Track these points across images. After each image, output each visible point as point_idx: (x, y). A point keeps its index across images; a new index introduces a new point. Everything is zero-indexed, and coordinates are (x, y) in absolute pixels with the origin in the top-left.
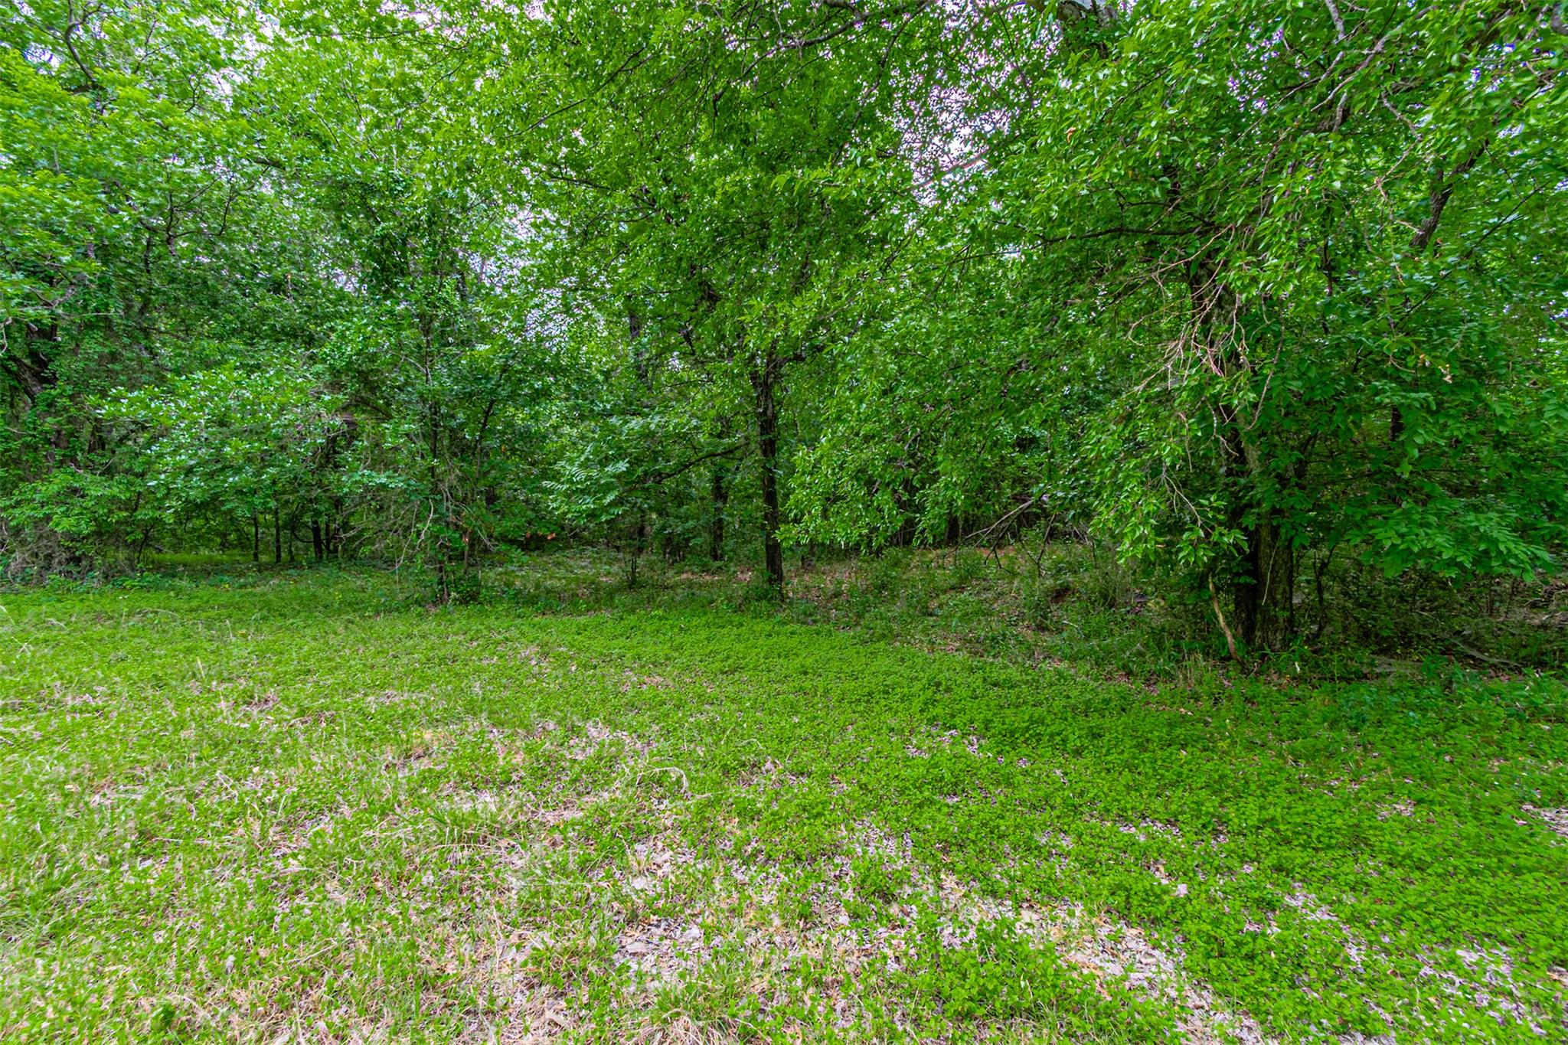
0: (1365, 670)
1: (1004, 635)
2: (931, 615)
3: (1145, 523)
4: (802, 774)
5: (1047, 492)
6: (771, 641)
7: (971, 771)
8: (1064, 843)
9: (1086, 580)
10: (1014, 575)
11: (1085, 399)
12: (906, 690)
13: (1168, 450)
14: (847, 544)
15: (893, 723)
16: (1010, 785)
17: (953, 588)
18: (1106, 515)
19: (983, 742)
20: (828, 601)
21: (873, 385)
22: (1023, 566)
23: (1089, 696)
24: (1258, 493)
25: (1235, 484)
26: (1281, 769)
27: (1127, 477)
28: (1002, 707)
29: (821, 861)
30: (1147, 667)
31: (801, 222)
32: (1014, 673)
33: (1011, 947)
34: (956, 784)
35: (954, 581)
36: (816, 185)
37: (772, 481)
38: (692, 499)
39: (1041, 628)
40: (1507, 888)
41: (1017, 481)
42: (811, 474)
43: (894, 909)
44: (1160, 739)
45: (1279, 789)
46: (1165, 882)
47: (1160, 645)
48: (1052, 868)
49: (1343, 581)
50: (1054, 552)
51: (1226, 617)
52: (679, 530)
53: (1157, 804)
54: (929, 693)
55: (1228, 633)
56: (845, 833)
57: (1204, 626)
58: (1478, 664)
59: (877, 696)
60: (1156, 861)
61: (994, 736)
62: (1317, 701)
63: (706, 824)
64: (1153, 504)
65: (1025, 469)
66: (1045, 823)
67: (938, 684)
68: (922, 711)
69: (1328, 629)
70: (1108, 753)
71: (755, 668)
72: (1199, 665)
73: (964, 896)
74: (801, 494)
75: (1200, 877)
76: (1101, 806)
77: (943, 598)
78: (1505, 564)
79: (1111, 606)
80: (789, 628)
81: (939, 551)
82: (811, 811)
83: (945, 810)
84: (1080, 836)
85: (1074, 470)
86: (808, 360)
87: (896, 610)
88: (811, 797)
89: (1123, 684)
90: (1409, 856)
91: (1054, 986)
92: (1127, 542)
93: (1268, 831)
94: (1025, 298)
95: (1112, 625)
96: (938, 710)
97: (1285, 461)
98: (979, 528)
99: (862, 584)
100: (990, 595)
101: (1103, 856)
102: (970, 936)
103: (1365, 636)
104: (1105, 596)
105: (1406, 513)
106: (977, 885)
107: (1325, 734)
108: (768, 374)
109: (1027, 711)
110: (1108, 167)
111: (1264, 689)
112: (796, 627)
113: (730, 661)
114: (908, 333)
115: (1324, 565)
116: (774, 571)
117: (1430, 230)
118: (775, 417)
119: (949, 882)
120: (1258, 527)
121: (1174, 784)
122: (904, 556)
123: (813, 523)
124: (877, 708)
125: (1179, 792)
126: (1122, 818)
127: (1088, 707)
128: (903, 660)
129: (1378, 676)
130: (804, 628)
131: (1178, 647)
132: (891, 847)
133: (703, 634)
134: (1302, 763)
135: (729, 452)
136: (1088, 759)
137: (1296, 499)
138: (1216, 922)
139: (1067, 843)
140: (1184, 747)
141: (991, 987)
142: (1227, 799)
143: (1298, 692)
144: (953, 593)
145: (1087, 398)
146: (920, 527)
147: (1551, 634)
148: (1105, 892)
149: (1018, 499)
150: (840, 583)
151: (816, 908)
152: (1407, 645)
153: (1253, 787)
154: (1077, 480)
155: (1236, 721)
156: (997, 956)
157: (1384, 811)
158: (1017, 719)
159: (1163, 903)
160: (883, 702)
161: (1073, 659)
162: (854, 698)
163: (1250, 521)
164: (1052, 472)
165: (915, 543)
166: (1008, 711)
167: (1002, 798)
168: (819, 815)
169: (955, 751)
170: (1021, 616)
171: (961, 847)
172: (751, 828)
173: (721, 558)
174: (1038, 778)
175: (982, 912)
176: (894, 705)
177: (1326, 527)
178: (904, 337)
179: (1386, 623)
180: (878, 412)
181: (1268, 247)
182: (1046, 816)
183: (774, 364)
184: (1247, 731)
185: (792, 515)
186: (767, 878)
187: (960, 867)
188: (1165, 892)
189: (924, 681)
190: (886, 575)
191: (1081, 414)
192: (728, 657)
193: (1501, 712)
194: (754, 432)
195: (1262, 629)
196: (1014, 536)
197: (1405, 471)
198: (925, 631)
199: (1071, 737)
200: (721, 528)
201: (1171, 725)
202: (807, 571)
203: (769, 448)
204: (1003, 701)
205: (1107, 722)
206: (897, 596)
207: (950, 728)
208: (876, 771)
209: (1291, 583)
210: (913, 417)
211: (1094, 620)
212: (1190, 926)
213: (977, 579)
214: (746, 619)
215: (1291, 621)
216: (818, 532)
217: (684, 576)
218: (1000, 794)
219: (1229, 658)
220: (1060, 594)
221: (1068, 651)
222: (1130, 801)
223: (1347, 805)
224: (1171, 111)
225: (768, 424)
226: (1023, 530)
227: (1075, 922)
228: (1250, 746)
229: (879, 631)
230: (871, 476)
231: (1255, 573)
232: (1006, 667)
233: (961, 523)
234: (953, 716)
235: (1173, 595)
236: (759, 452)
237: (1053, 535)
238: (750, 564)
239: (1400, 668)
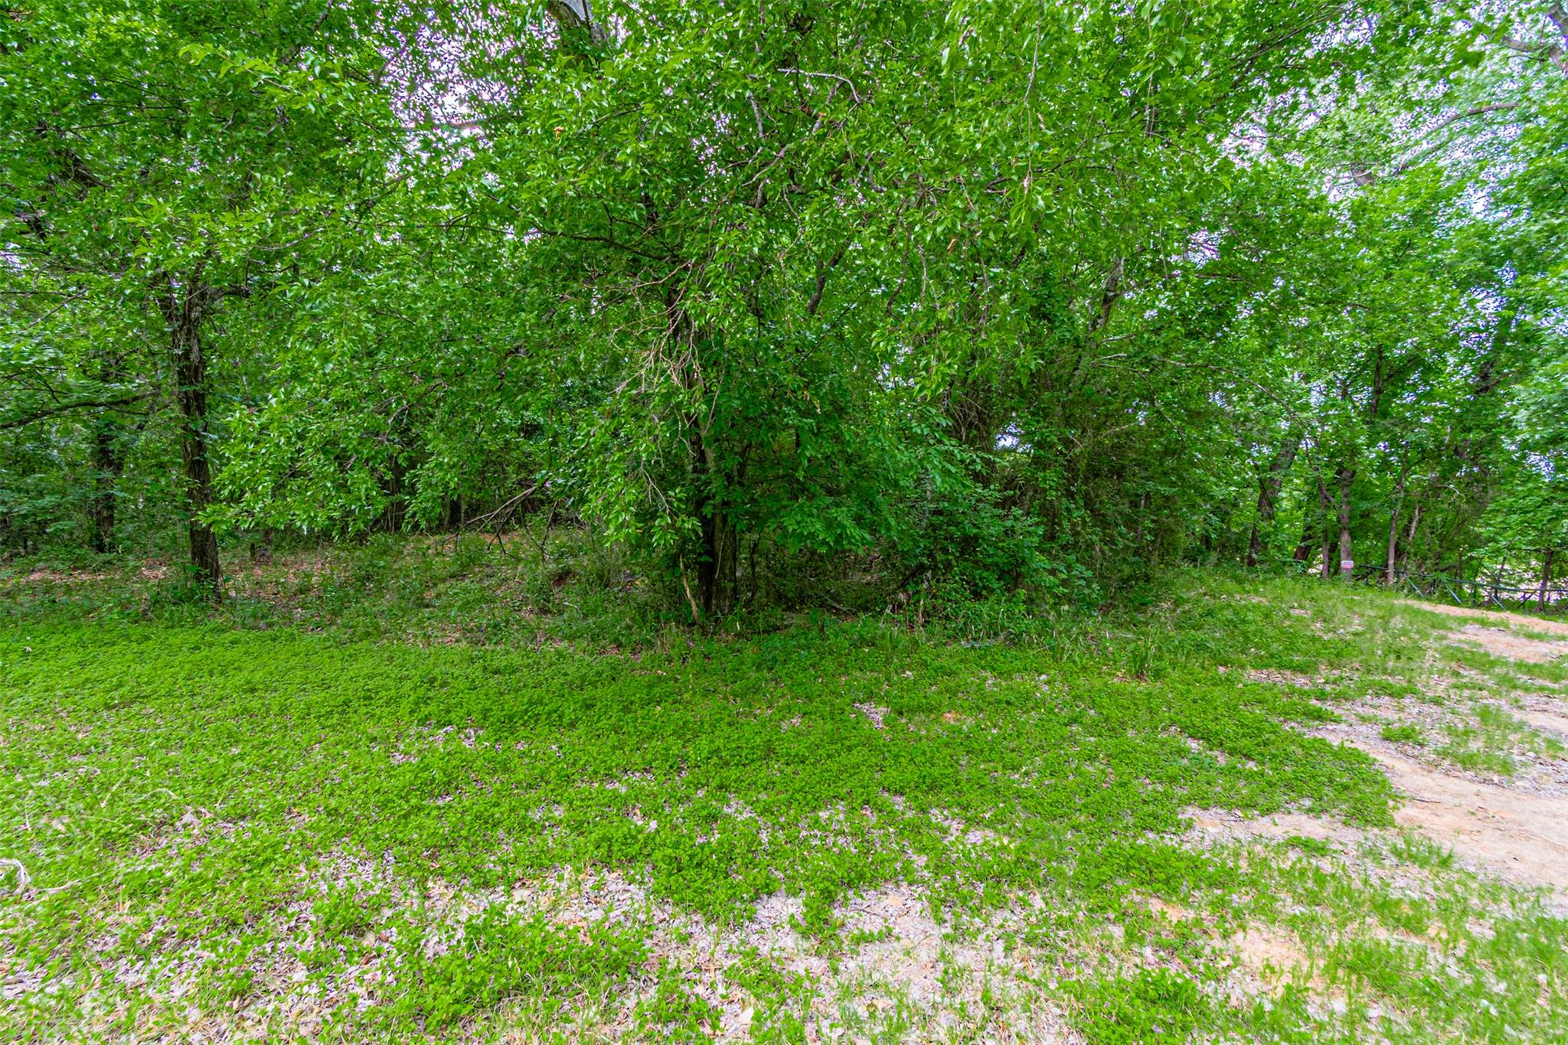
0: (779, 624)
1: (507, 621)
2: (427, 606)
3: (626, 510)
4: (243, 817)
5: (552, 479)
6: (198, 656)
7: (466, 765)
8: (556, 813)
9: (585, 563)
10: (519, 560)
11: (585, 393)
12: (393, 692)
13: (644, 447)
14: (311, 530)
15: (375, 732)
16: (506, 770)
17: (453, 576)
18: (596, 503)
19: (481, 732)
20: (290, 598)
21: (340, 343)
22: (528, 551)
23: (584, 671)
24: (713, 488)
25: (698, 479)
26: (725, 708)
27: (613, 468)
28: (501, 694)
29: (268, 917)
30: (634, 638)
31: (240, 121)
32: (516, 658)
33: (500, 932)
34: (449, 783)
35: (455, 568)
36: (255, 78)
37: (200, 447)
38: (52, 464)
39: (544, 611)
40: (846, 762)
41: (522, 466)
42: (257, 443)
43: (369, 940)
44: (641, 699)
45: (723, 725)
46: (640, 823)
47: (643, 617)
48: (544, 840)
49: (767, 558)
50: (557, 537)
51: (692, 590)
52: (25, 509)
53: (637, 757)
54: (421, 691)
55: (693, 603)
56: (305, 873)
57: (676, 597)
58: (838, 612)
59: (355, 704)
60: (634, 807)
61: (492, 724)
62: (750, 650)
63: (67, 925)
64: (632, 494)
65: (530, 455)
66: (539, 800)
67: (433, 680)
68: (412, 712)
69: (758, 594)
70: (599, 720)
71: (169, 694)
72: (673, 631)
73: (454, 897)
74: (240, 466)
75: (667, 811)
76: (590, 770)
77: (441, 587)
78: (850, 543)
79: (606, 586)
80: (229, 636)
81: (437, 537)
82: (254, 861)
83: (435, 813)
84: (571, 803)
85: (573, 460)
86: (254, 298)
87: (384, 604)
88: (256, 843)
89: (614, 656)
90: (797, 755)
91: (541, 953)
92: (612, 527)
93: (715, 760)
94: (524, 282)
95: (606, 604)
96: (432, 707)
97: (732, 463)
98: (483, 513)
99: (339, 575)
100: (493, 581)
101: (591, 815)
102: (458, 936)
103: (780, 598)
104: (601, 577)
105: (801, 506)
106: (467, 882)
107: (753, 675)
108: (190, 306)
109: (527, 694)
110: (591, 178)
111: (716, 646)
112: (239, 633)
113: (125, 690)
114: (389, 291)
115: (756, 545)
116: (204, 564)
117: (816, 303)
118: (203, 363)
119: (436, 887)
120: (714, 515)
121: (650, 737)
122: (396, 543)
123: (260, 504)
124: (355, 718)
125: (654, 743)
126: (609, 777)
127: (583, 681)
128: (391, 659)
129: (786, 626)
130: (252, 635)
131: (657, 619)
132: (368, 873)
133: (72, 658)
134: (738, 700)
135: (121, 403)
136: (581, 729)
137: (737, 494)
138: (676, 845)
139: (559, 813)
140: (659, 703)
141: (477, 980)
142: (689, 740)
143: (738, 646)
144: (453, 581)
145: (587, 392)
146: (410, 510)
147: (871, 589)
148: (591, 848)
149: (523, 484)
150: (309, 576)
151: (260, 977)
152: (802, 603)
153: (706, 726)
154: (577, 468)
155: (697, 675)
156: (485, 948)
157: (785, 725)
158: (514, 704)
159: (637, 841)
160: (363, 710)
161: (571, 638)
162: (323, 712)
163: (707, 511)
164: (552, 459)
165: (405, 528)
166: (507, 697)
167: (498, 785)
168: (267, 861)
169: (449, 748)
170: (525, 601)
171: (452, 847)
172: (152, 910)
173: (112, 548)
174: (536, 757)
175: (472, 907)
176: (378, 712)
177: (755, 516)
178: (383, 295)
179: (790, 587)
180: (351, 376)
181: (713, 286)
182: (541, 792)
183: (200, 294)
184: (704, 682)
185: (226, 492)
186: (180, 965)
187: (449, 869)
188: (640, 832)
189: (416, 679)
190: (372, 565)
191: (581, 407)
192: (120, 685)
193: (847, 644)
194: (169, 380)
195: (717, 599)
196: (519, 521)
197: (800, 475)
198: (419, 624)
199: (567, 712)
200: (111, 508)
201: (650, 686)
202: (259, 563)
203: (195, 404)
204: (503, 688)
205: (599, 693)
206: (386, 588)
207: (444, 725)
208: (350, 790)
209: (735, 559)
210: (398, 388)
211: (592, 600)
212: (658, 855)
213: (481, 566)
214: (157, 630)
215: (735, 590)
216: (267, 514)
217: (36, 576)
218: (495, 783)
219: (694, 624)
220: (561, 578)
221: (567, 631)
222: (617, 758)
223: (764, 726)
224: (642, 145)
225: (190, 372)
226: (528, 516)
227: (564, 885)
228: (707, 692)
229: (361, 630)
230: (344, 450)
231: (712, 553)
232: (508, 652)
233: (464, 507)
234: (448, 712)
235: (655, 573)
236: (177, 408)
237: (556, 520)
238: (164, 555)
239: (796, 620)
